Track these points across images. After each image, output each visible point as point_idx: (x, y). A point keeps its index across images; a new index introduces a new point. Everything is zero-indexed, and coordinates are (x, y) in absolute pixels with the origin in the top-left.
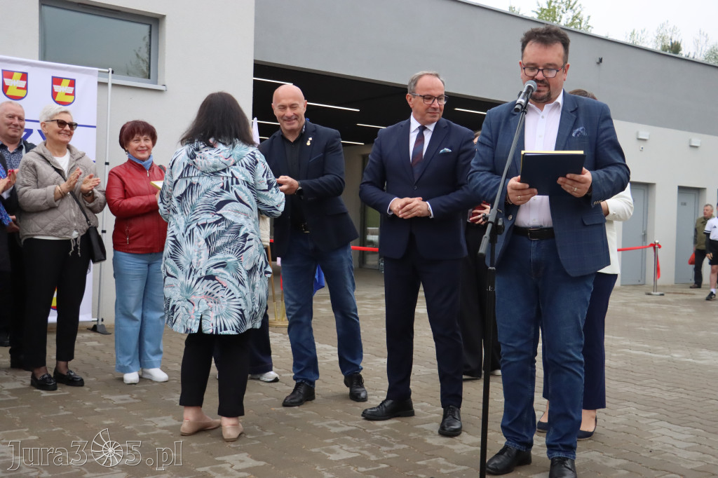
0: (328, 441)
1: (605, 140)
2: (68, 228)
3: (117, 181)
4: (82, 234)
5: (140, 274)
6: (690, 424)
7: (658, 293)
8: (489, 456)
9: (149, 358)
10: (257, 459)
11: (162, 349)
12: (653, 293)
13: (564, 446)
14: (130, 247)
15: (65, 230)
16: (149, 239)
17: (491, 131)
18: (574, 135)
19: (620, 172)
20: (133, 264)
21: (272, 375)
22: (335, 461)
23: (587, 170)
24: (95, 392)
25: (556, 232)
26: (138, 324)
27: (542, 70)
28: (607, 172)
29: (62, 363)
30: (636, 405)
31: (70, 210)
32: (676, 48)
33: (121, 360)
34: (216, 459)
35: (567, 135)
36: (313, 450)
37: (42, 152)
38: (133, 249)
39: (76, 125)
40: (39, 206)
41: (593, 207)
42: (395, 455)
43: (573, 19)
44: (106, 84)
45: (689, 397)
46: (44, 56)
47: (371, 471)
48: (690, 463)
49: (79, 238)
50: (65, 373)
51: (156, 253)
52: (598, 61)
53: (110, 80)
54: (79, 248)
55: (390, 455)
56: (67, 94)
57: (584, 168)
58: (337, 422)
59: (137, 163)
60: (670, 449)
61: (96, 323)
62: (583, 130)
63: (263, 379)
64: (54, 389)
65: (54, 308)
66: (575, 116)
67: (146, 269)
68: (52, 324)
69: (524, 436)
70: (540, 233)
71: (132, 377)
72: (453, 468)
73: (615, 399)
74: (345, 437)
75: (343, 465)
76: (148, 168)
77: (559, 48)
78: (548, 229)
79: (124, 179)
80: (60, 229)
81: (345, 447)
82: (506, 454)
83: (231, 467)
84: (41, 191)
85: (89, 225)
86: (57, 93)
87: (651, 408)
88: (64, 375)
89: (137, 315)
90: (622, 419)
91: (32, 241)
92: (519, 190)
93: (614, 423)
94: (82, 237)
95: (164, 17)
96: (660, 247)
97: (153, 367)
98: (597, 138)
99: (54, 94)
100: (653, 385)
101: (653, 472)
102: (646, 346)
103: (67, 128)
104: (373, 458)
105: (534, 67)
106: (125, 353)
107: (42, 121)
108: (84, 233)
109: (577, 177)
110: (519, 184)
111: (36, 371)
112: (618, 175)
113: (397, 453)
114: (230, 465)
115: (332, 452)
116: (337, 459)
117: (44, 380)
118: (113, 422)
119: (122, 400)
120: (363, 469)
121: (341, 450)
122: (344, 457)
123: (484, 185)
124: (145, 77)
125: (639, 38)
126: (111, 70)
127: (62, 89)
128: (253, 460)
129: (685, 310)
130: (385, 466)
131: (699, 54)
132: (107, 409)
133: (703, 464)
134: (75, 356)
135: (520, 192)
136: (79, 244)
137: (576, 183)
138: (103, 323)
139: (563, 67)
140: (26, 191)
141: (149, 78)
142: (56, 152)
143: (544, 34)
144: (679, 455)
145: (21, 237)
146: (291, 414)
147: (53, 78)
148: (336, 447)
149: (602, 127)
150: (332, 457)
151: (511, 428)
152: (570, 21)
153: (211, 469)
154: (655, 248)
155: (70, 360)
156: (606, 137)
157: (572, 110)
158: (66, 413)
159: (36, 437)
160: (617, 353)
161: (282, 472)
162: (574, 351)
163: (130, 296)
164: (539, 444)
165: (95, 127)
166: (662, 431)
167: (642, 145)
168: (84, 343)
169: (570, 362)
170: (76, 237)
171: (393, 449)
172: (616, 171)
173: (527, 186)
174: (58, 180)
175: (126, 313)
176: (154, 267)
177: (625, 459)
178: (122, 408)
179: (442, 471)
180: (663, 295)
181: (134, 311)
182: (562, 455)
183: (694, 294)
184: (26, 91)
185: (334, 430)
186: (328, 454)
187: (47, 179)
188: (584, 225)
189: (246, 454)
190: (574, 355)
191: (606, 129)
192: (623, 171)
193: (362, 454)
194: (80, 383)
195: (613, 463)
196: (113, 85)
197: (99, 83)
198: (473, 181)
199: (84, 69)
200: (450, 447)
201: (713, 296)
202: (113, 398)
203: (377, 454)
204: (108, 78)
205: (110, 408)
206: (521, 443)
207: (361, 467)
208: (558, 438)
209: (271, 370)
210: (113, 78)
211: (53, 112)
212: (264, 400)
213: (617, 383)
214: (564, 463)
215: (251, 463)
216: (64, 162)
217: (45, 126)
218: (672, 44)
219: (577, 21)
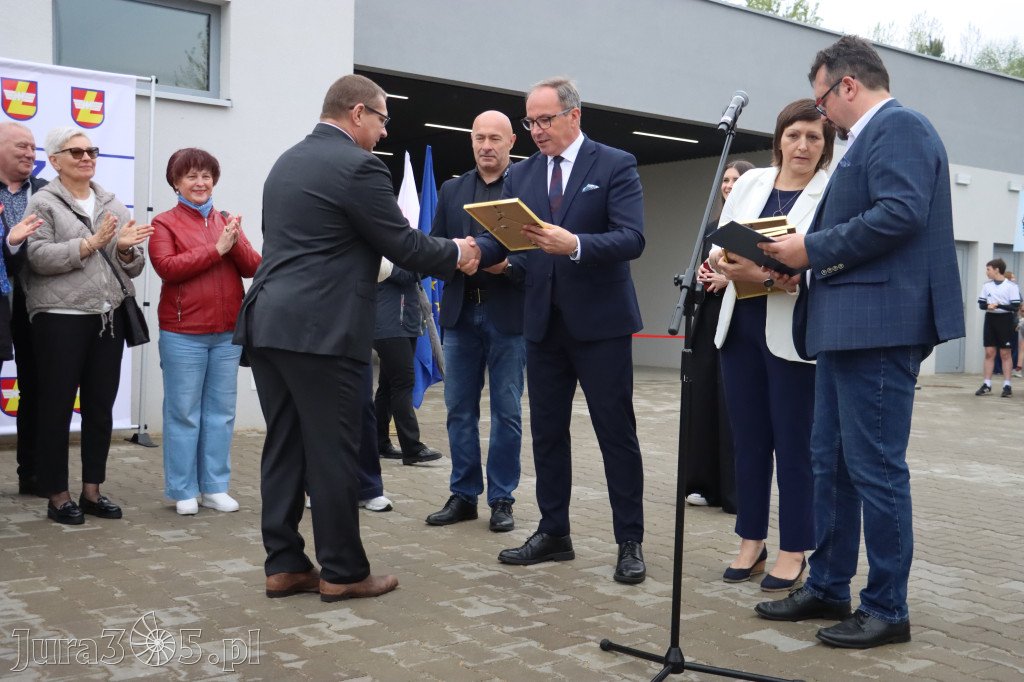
32: (937, 48)
43: (796, 8)
125: (886, 35)
129: (949, 409)
131: (968, 57)
152: (791, 11)
165: (132, 158)
171: (551, 600)
209: (381, 495)
218: (931, 43)
219: (801, 10)
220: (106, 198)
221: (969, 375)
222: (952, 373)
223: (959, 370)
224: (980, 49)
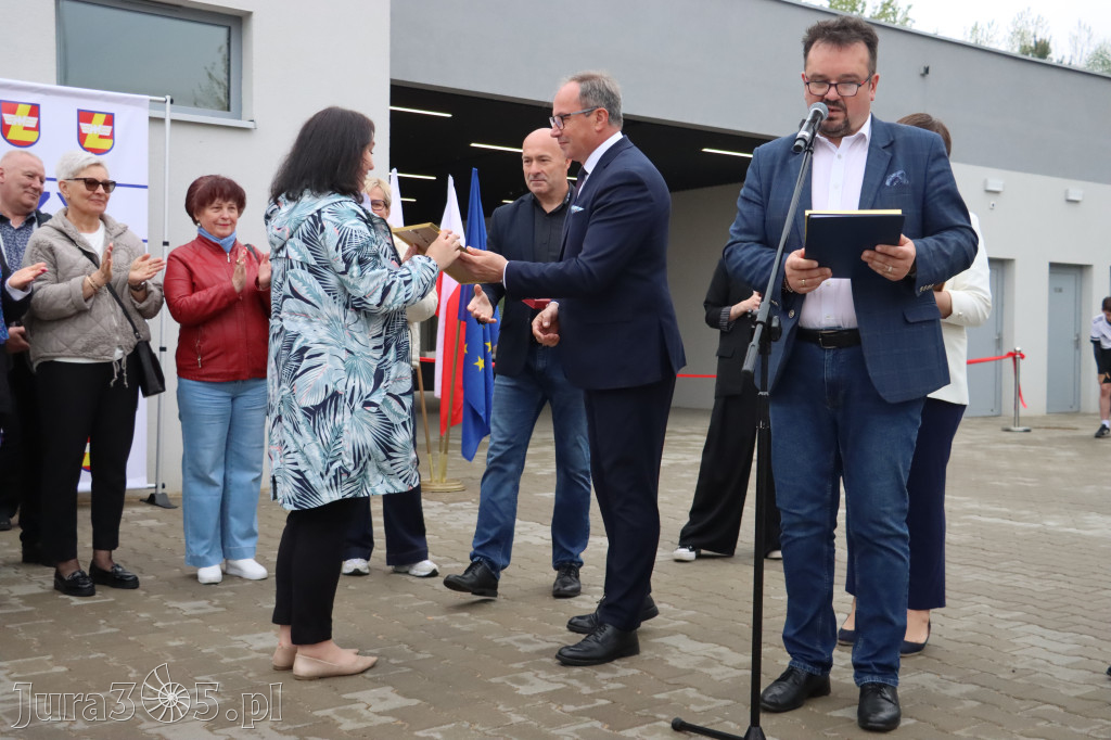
0: (516, 665)
1: (937, 190)
2: (108, 344)
3: (181, 270)
4: (128, 353)
5: (218, 413)
6: (1073, 628)
7: (1021, 428)
8: (765, 683)
9: (238, 545)
10: (406, 695)
11: (256, 528)
12: (1013, 428)
13: (878, 666)
14: (203, 372)
15: (103, 348)
16: (233, 358)
17: (759, 179)
18: (888, 183)
19: (962, 239)
20: (209, 399)
21: (426, 566)
22: (528, 696)
23: (907, 239)
24: (154, 598)
25: (863, 335)
26: (218, 490)
27: (836, 85)
28: (941, 240)
29: (103, 554)
30: (989, 601)
31: (108, 316)
32: (1042, 49)
33: (193, 547)
34: (344, 696)
35: (877, 183)
36: (493, 680)
37: (61, 226)
38: (207, 376)
39: (114, 184)
40: (61, 310)
41: (918, 295)
42: (620, 685)
43: (884, 8)
44: (162, 120)
45: (1071, 587)
46: (64, 78)
47: (583, 710)
48: (1074, 688)
49: (124, 361)
50: (108, 568)
51: (243, 381)
52: (922, 71)
53: (168, 113)
54: (125, 375)
55: (612, 686)
56: (101, 137)
57: (903, 236)
58: (529, 636)
59: (211, 242)
60: (1045, 667)
61: (153, 491)
62: (902, 175)
63: (414, 572)
64: (91, 593)
65: (86, 469)
66: (889, 154)
67: (230, 406)
68: (84, 493)
69: (819, 652)
70: (838, 338)
71: (210, 573)
72: (710, 703)
73: (958, 592)
74: (543, 660)
75: (540, 702)
76: (229, 249)
77: (861, 50)
78: (849, 330)
79: (191, 265)
80: (95, 347)
81: (543, 675)
82: (790, 680)
83: (367, 708)
84: (62, 287)
85: (138, 338)
86: (86, 135)
87: (1014, 604)
88: (107, 573)
89: (217, 477)
90: (967, 623)
91: (51, 367)
92: (803, 270)
93: (957, 630)
94: (129, 357)
95: (249, 14)
96: (1022, 357)
97: (244, 557)
98: (925, 187)
99: (82, 138)
100: (1015, 570)
101: (1017, 702)
102: (1005, 510)
103: (101, 189)
104: (586, 690)
105: (823, 80)
106: (200, 536)
107: (61, 179)
108: (131, 351)
109: (892, 250)
110: (803, 260)
111: (63, 567)
112: (959, 244)
113: (621, 682)
114: (365, 706)
115: (522, 682)
116: (530, 693)
117: (75, 580)
118: (183, 643)
119: (195, 609)
120: (571, 708)
121: (536, 680)
122: (542, 690)
123: (749, 264)
124: (223, 109)
125: (985, 36)
126: (168, 98)
127: (94, 129)
128: (400, 698)
129: (1063, 454)
130: (604, 702)
131: (1078, 58)
132: (173, 623)
133: (1093, 688)
134: (120, 541)
135: (804, 274)
136: (124, 368)
137: (890, 259)
138: (165, 491)
139: (869, 79)
140: (40, 288)
141: (228, 109)
142: (83, 226)
143: (838, 29)
144: (1057, 676)
145: (32, 359)
146: (457, 626)
147: (80, 112)
148: (528, 675)
149: (933, 170)
150: (523, 690)
151: (797, 639)
152: (878, 11)
153: (336, 713)
154: (1015, 359)
155: (115, 548)
156: (939, 185)
157: (887, 144)
158: (109, 630)
159: (63, 669)
160: (959, 522)
161: (446, 714)
162: (893, 519)
163: (205, 448)
164: (843, 664)
165: (145, 187)
166: (1031, 640)
167: (993, 200)
168: (135, 523)
169: (887, 537)
170: (120, 357)
171: (616, 675)
172: (955, 238)
173: (816, 264)
174: (88, 269)
175: (200, 474)
176: (242, 402)
177: (975, 684)
178: (196, 621)
179: (693, 707)
180: (1028, 431)
181: (212, 471)
182: (877, 679)
183: (1076, 429)
184: (37, 133)
185: (523, 648)
186: (516, 686)
187: (71, 267)
188: (907, 322)
189: (391, 688)
190: (893, 525)
191: (938, 173)
192: (967, 237)
193: (569, 685)
194: (132, 584)
195: (956, 690)
196: (173, 121)
197: (152, 119)
198: (733, 257)
199: (126, 98)
200: (705, 670)
201: (1106, 432)
202: (182, 605)
203: (592, 686)
204: (165, 110)
205: (178, 622)
206: (815, 663)
207: (568, 704)
208: (870, 654)
209: (426, 558)
210: (172, 111)
211: (76, 165)
212: (414, 604)
213: (959, 567)
214: (880, 692)
215: (398, 701)
216: (96, 240)
217: (65, 187)
218: (1036, 43)
219: (890, 10)
220: (117, 231)
221: (1086, 414)
222: (1066, 413)
223: (1075, 409)
224: (1092, 49)
